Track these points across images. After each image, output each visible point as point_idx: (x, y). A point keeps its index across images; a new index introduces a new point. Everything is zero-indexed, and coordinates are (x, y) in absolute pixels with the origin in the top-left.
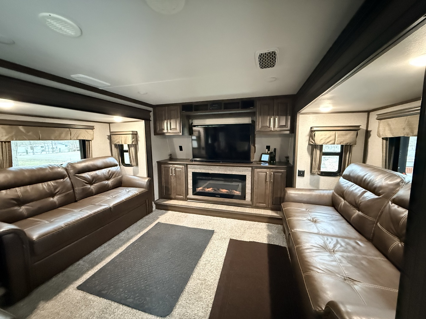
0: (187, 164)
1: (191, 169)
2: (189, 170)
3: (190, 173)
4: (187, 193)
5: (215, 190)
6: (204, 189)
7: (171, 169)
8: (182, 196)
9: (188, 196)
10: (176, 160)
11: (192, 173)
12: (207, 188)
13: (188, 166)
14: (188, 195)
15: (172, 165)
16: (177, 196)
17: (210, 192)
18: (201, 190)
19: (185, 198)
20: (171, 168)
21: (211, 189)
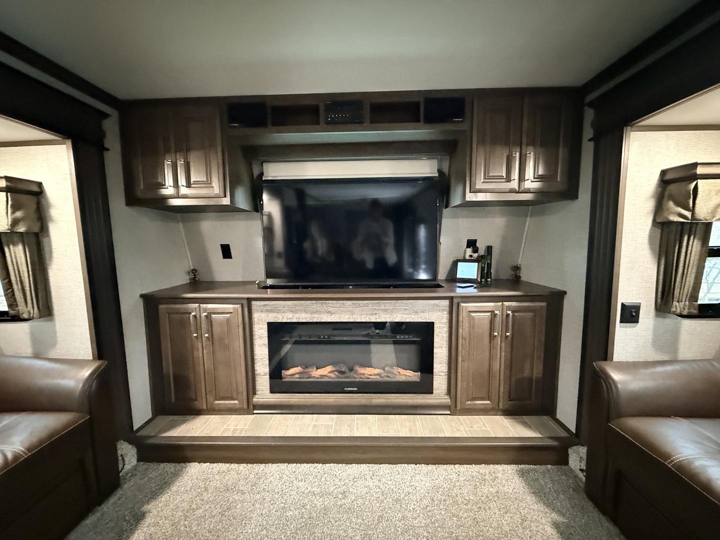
0: (249, 300)
1: (263, 315)
2: (256, 316)
3: (260, 326)
4: (252, 389)
5: (342, 373)
6: (306, 371)
7: (195, 316)
8: (236, 402)
9: (257, 396)
10: (211, 285)
11: (266, 326)
12: (317, 369)
13: (253, 303)
14: (254, 393)
15: (198, 304)
16: (217, 402)
17: (326, 379)
18: (297, 376)
19: (245, 406)
20: (193, 314)
21: (329, 368)
